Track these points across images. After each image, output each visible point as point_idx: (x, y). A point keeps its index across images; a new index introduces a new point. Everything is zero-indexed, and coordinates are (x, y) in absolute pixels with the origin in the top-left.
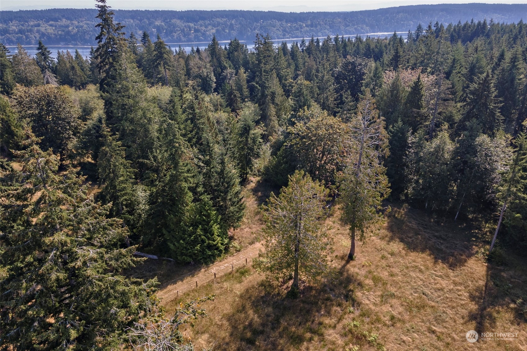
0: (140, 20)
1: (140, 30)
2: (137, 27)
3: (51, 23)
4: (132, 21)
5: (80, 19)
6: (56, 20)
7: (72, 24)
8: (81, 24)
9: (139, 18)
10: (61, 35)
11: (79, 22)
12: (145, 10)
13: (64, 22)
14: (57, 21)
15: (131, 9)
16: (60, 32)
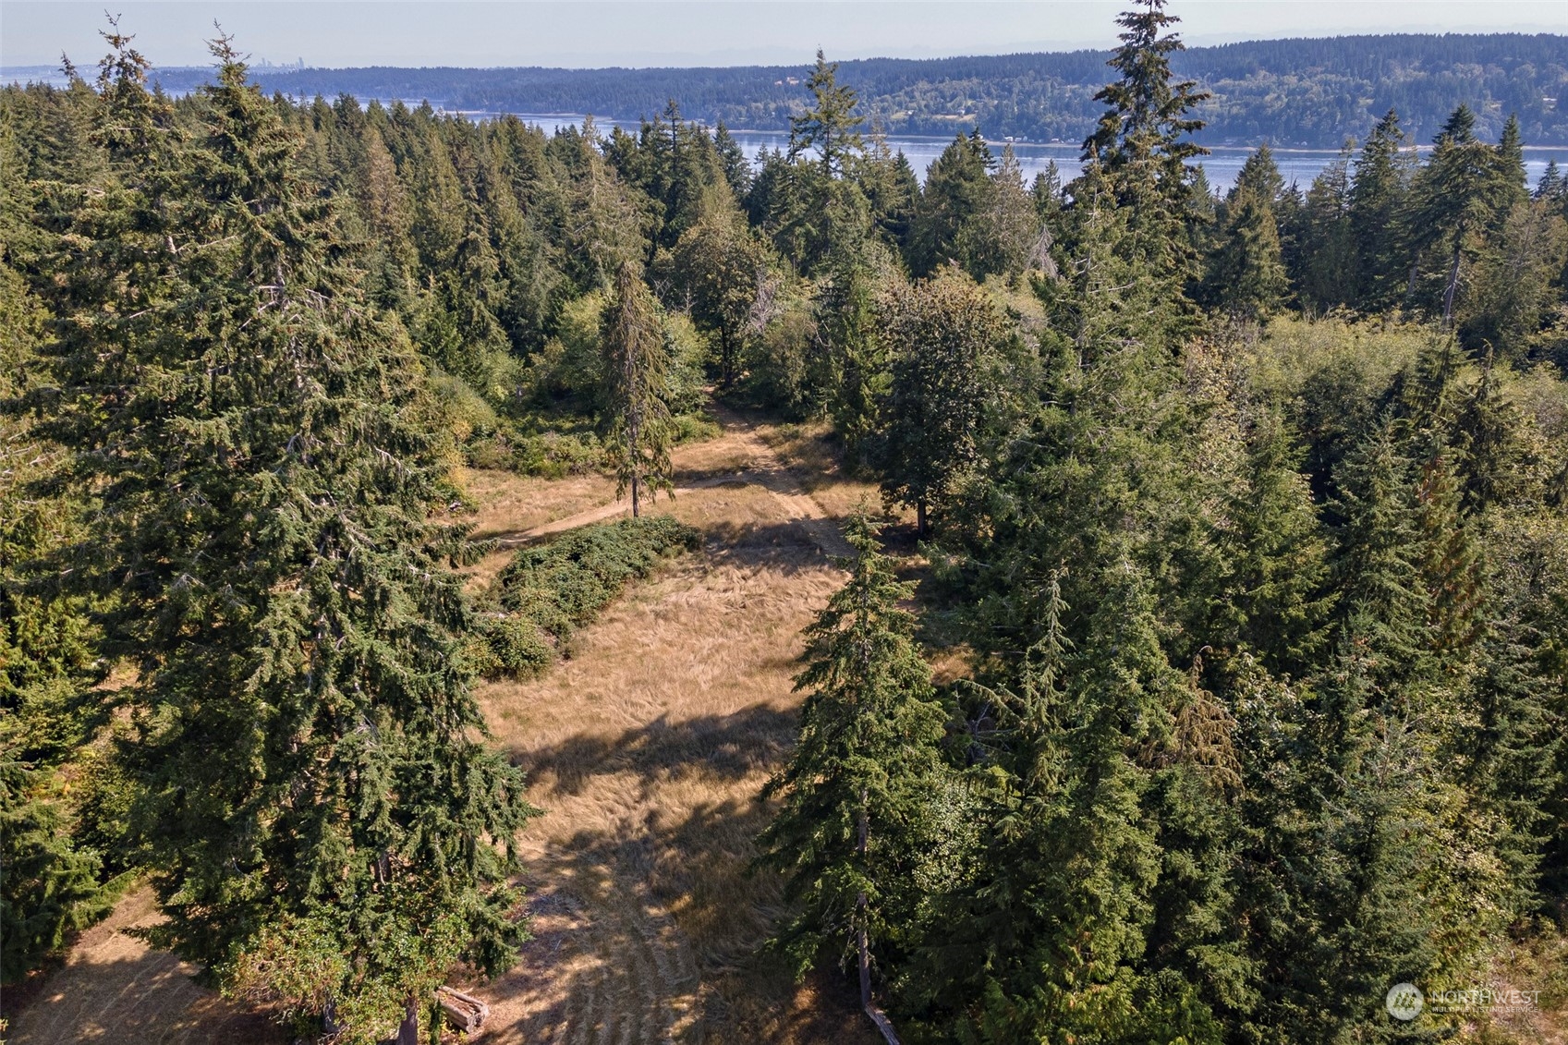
0: (1509, 68)
1: (1496, 97)
2: (1491, 88)
3: (1224, 82)
4: (1478, 69)
5: (1309, 69)
6: (1239, 74)
7: (1281, 84)
8: (1307, 83)
9: (1508, 59)
10: (1235, 117)
11: (1301, 79)
12: (1541, 36)
13: (1262, 78)
14: (1242, 78)
15: (1487, 32)
16: (1235, 110)
